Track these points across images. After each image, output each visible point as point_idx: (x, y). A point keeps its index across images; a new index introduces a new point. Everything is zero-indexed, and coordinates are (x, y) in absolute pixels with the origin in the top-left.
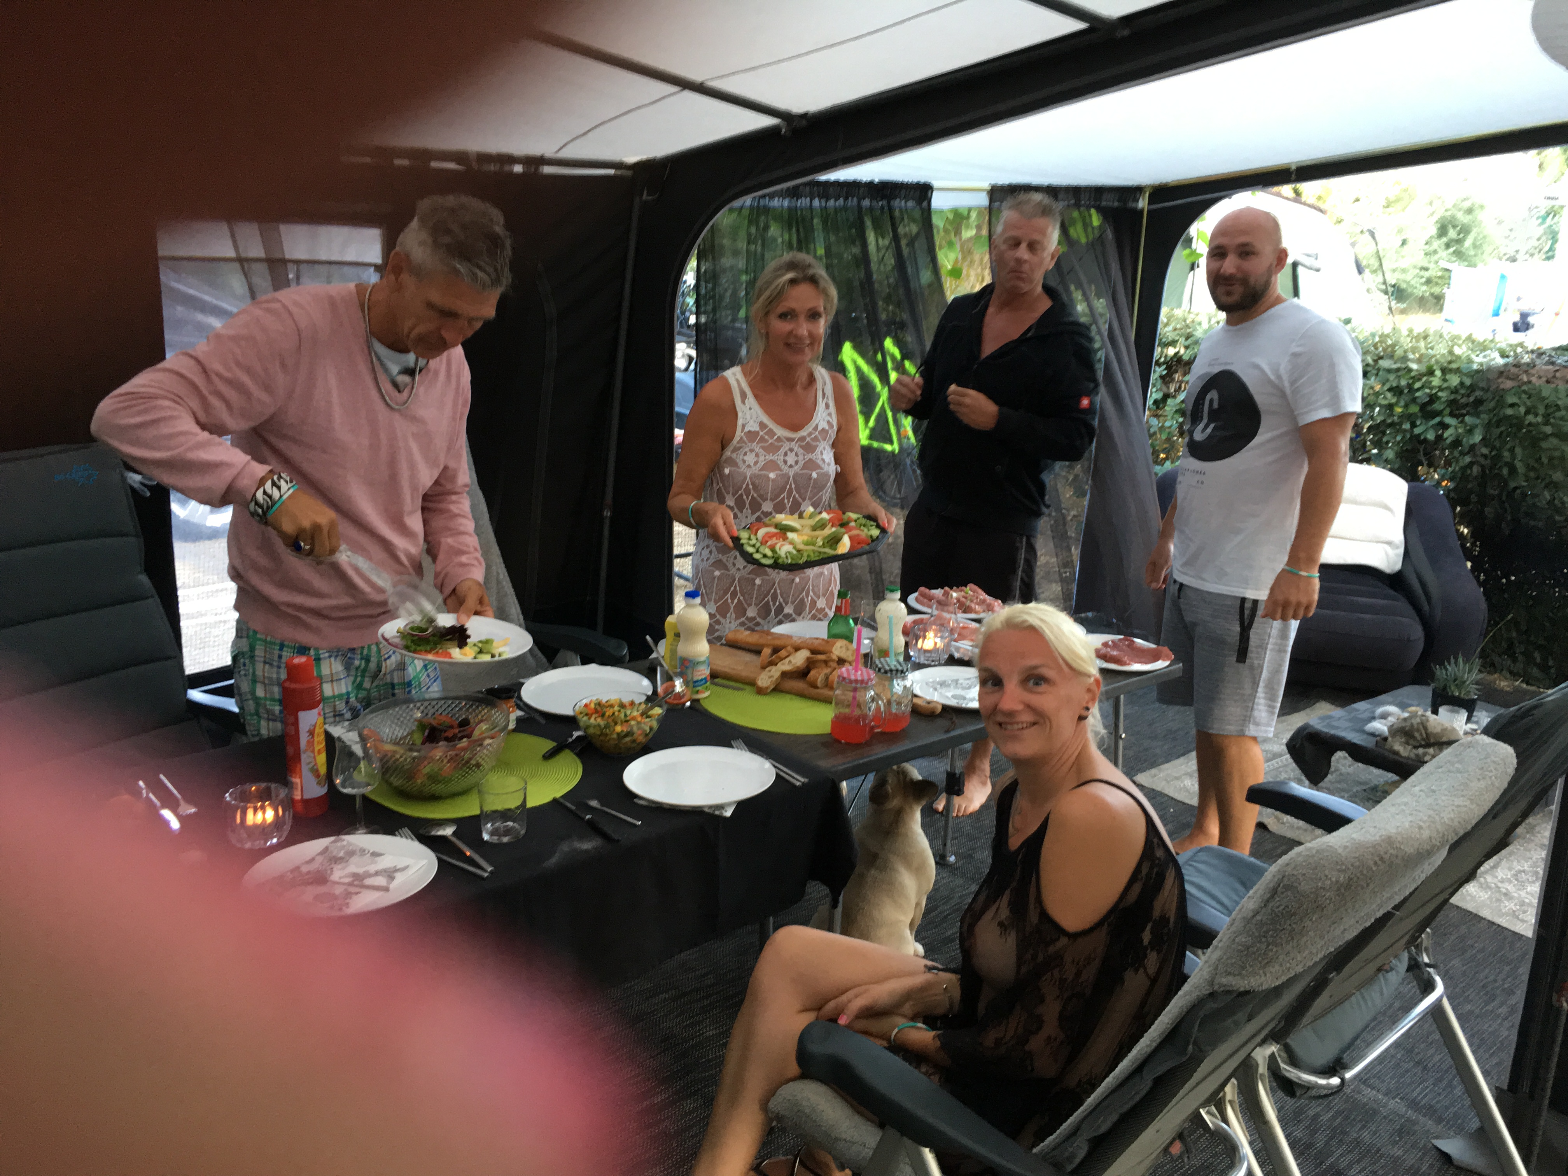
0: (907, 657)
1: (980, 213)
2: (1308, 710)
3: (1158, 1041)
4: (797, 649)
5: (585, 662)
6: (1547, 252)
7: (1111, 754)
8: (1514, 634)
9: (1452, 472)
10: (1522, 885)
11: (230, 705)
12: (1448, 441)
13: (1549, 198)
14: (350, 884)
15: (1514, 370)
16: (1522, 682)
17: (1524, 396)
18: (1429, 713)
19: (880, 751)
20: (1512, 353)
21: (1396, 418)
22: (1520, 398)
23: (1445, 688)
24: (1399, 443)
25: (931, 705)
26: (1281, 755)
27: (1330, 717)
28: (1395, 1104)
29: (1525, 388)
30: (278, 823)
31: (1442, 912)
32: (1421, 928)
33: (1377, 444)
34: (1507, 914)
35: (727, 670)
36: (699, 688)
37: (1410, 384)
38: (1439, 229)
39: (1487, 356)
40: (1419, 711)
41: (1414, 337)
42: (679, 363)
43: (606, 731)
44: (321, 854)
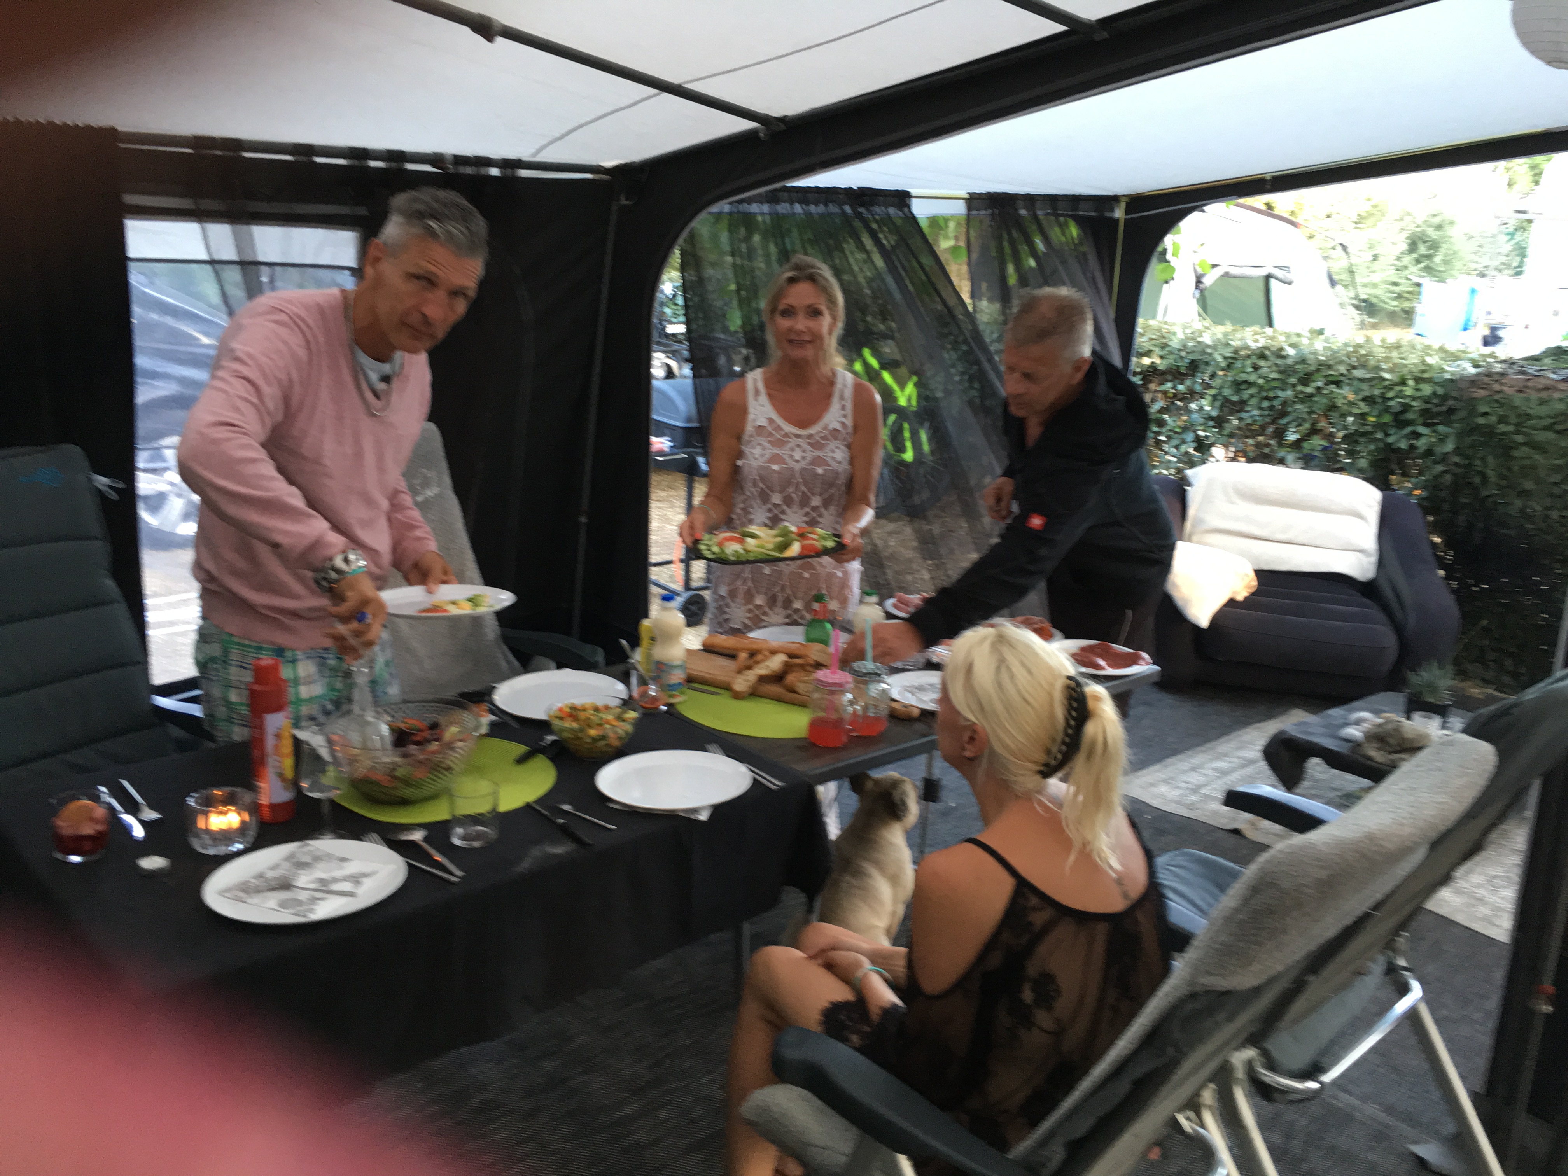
1: (958, 222)
2: (1282, 717)
4: (774, 652)
5: (560, 666)
6: (1516, 268)
8: (1486, 642)
9: (1425, 481)
10: (1495, 890)
12: (1421, 451)
13: (1519, 212)
14: (317, 890)
15: (1486, 379)
16: (1494, 689)
17: (1495, 405)
18: (1403, 720)
19: (855, 756)
20: (1483, 364)
21: (1369, 428)
22: (1492, 408)
23: (1418, 693)
24: (1372, 452)
25: (909, 709)
26: (1257, 762)
27: (1306, 723)
28: (1372, 1110)
29: (1497, 397)
30: (243, 828)
31: (1416, 918)
32: (1397, 932)
33: (1350, 453)
35: (703, 675)
36: (674, 693)
37: (1383, 393)
38: (1410, 245)
39: (1458, 366)
40: (1392, 716)
41: (1387, 347)
42: (657, 371)
43: (580, 735)
44: (287, 859)
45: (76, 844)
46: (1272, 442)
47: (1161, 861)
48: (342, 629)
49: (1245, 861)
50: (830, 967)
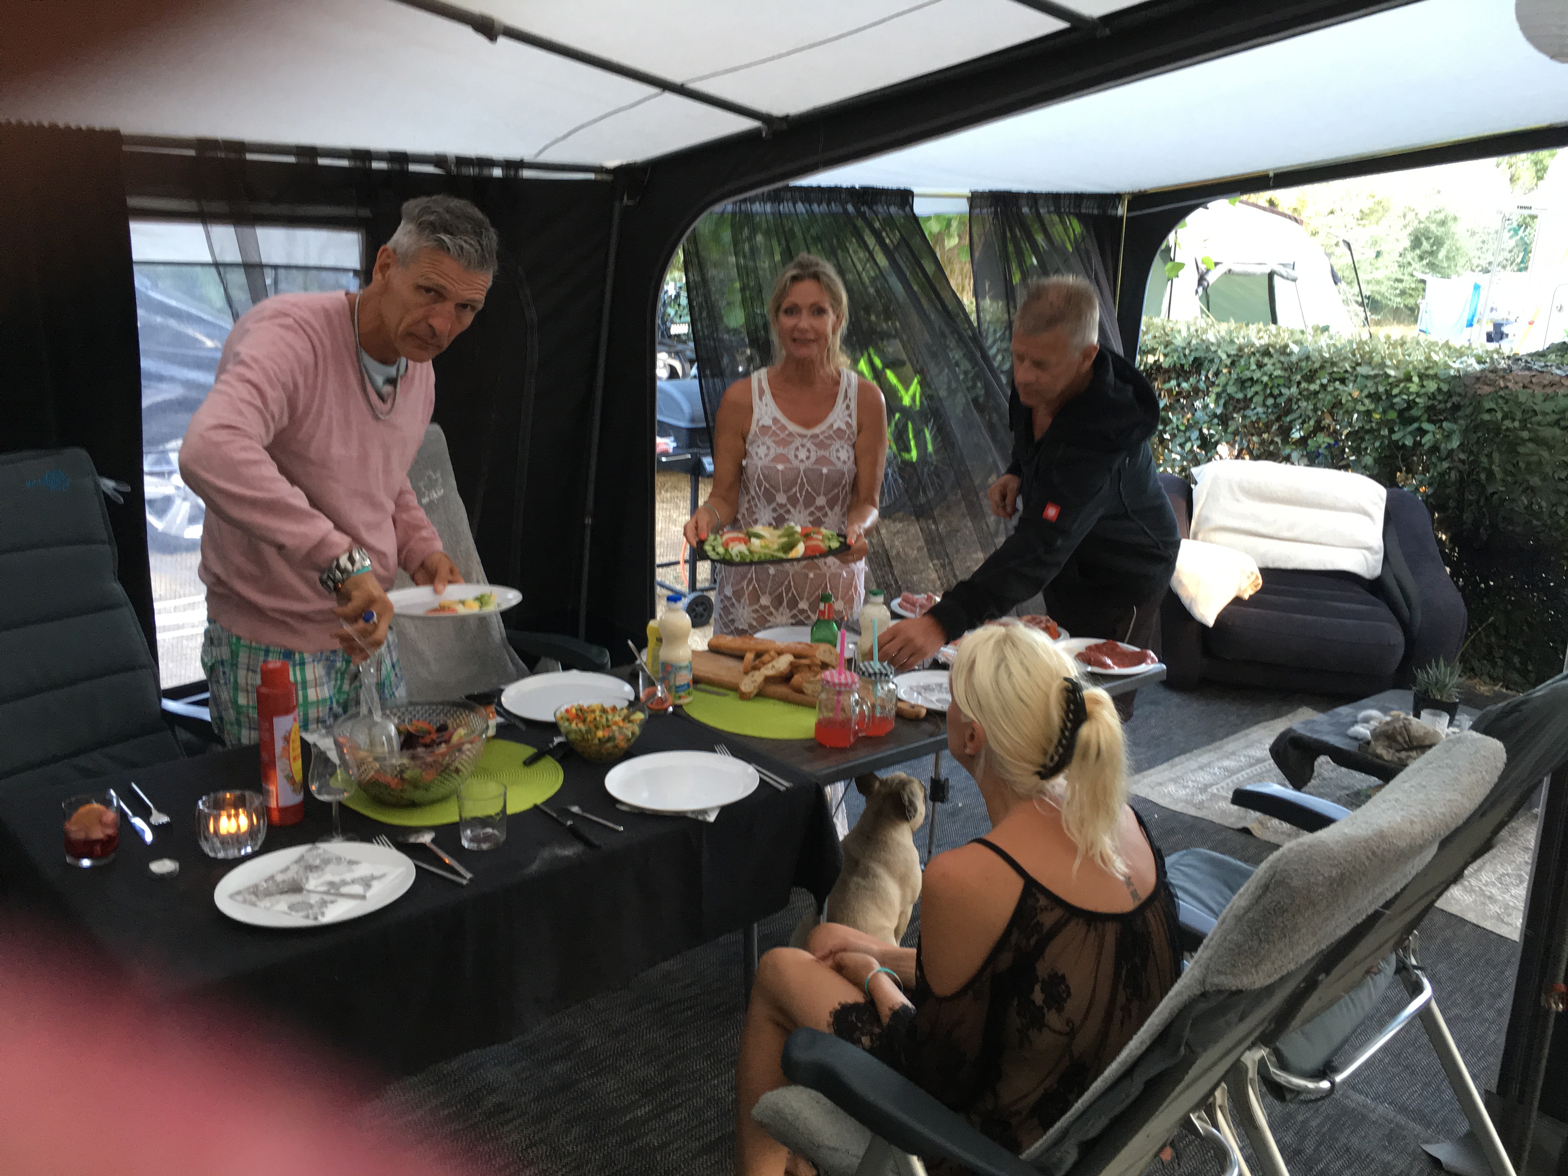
1: (961, 223)
2: (1290, 716)
3: (1148, 1043)
4: (780, 653)
5: (566, 668)
6: (1518, 264)
8: (1493, 639)
9: (1430, 478)
10: (1506, 889)
12: (1426, 447)
13: (1521, 207)
14: (327, 893)
15: (1491, 376)
16: (1502, 686)
17: (1500, 401)
18: (1411, 717)
19: (863, 757)
20: (1488, 360)
21: (1374, 425)
22: (1497, 404)
23: (1426, 691)
24: (1377, 449)
25: (916, 709)
26: (1265, 761)
27: (1314, 721)
28: (1383, 1109)
29: (1502, 393)
30: (252, 832)
31: (1428, 916)
32: (1409, 929)
33: (1356, 450)
34: (1492, 917)
35: (711, 676)
36: (681, 694)
37: (1388, 390)
38: (1413, 241)
39: (1464, 362)
40: (1401, 714)
41: (1392, 344)
42: (662, 372)
43: (588, 736)
44: (296, 862)
45: (87, 848)
46: (1276, 439)
47: (1169, 861)
48: (348, 629)
49: (1256, 861)
50: (840, 969)
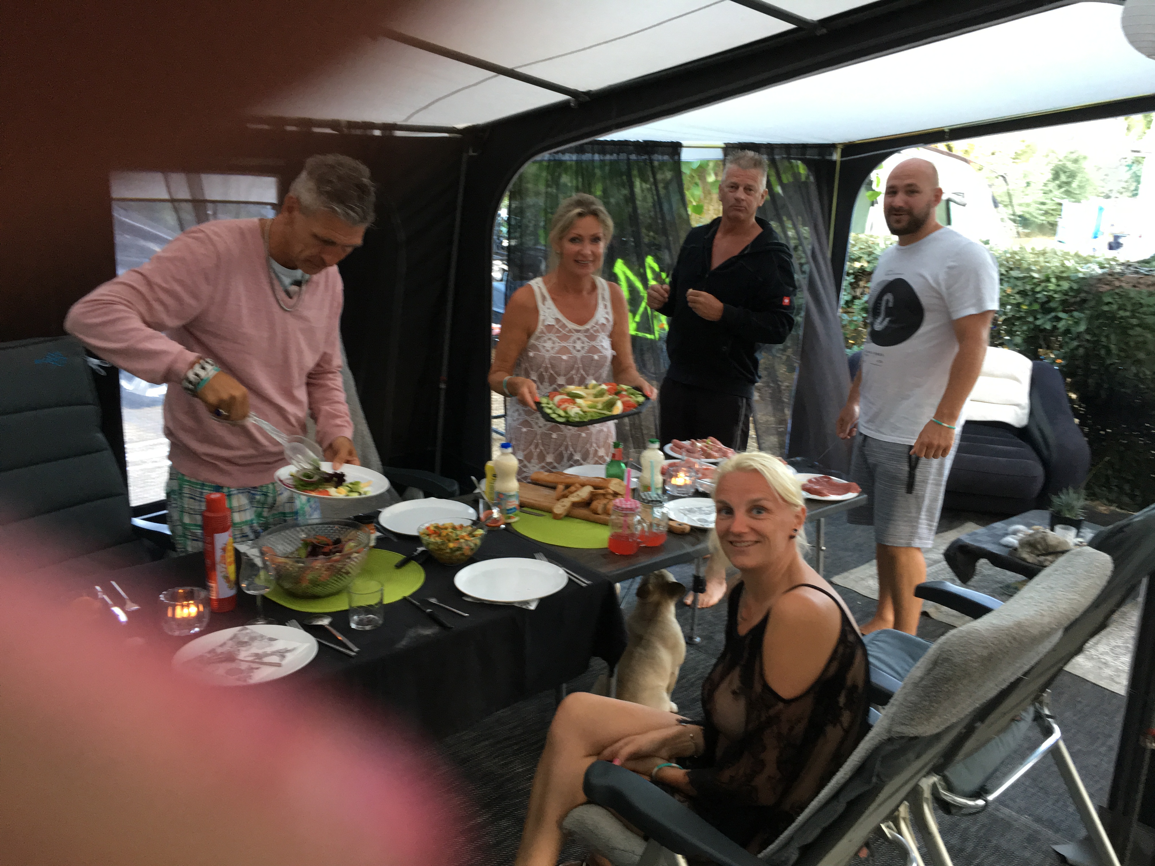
0: (665, 491)
1: (717, 163)
2: (959, 529)
3: (851, 774)
4: (583, 485)
5: (427, 495)
6: (1133, 191)
7: (814, 562)
8: (1110, 472)
9: (1064, 353)
10: (1117, 657)
11: (164, 529)
12: (1061, 330)
13: (1135, 151)
14: (253, 662)
15: (1109, 278)
16: (1116, 507)
17: (1116, 297)
18: (1048, 531)
19: (645, 561)
20: (1107, 266)
21: (1022, 313)
22: (1113, 299)
23: (1060, 511)
24: (1025, 331)
25: (682, 526)
26: (940, 562)
27: (975, 533)
28: (1025, 819)
29: (1117, 291)
30: (199, 616)
31: (1058, 677)
32: (1043, 690)
33: (1010, 333)
34: (1106, 678)
35: (532, 501)
36: (511, 515)
37: (1032, 288)
38: (1054, 174)
39: (1089, 267)
40: (1041, 528)
41: (1036, 254)
42: (496, 274)
43: (442, 547)
44: (231, 639)
